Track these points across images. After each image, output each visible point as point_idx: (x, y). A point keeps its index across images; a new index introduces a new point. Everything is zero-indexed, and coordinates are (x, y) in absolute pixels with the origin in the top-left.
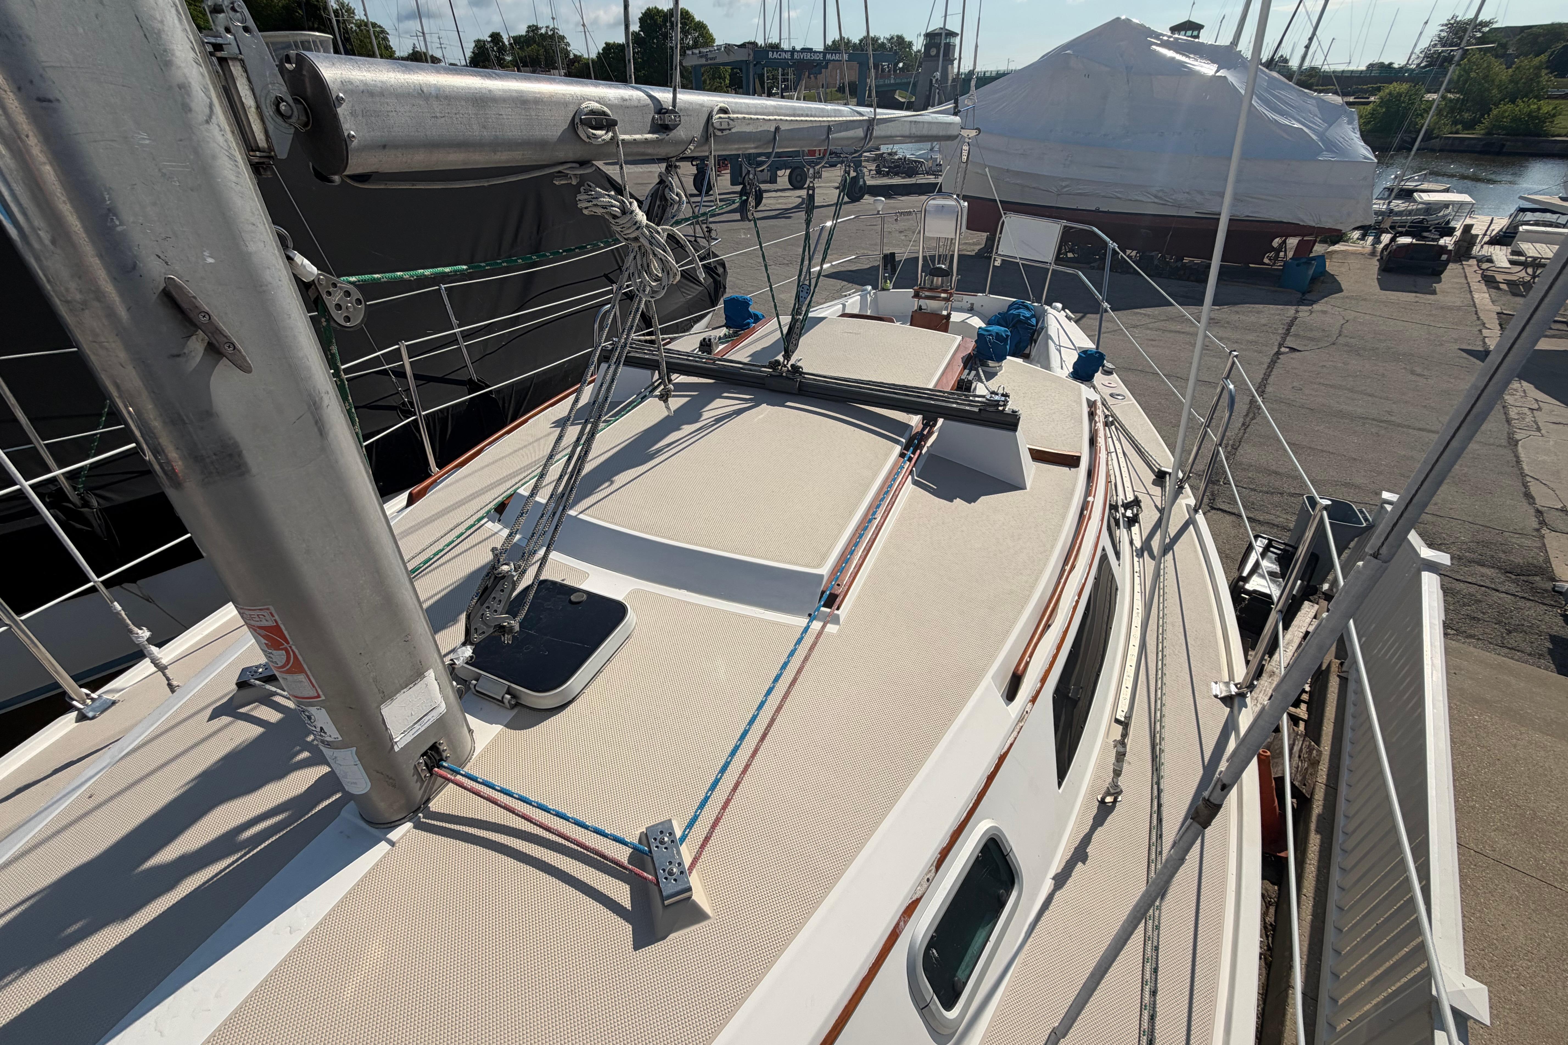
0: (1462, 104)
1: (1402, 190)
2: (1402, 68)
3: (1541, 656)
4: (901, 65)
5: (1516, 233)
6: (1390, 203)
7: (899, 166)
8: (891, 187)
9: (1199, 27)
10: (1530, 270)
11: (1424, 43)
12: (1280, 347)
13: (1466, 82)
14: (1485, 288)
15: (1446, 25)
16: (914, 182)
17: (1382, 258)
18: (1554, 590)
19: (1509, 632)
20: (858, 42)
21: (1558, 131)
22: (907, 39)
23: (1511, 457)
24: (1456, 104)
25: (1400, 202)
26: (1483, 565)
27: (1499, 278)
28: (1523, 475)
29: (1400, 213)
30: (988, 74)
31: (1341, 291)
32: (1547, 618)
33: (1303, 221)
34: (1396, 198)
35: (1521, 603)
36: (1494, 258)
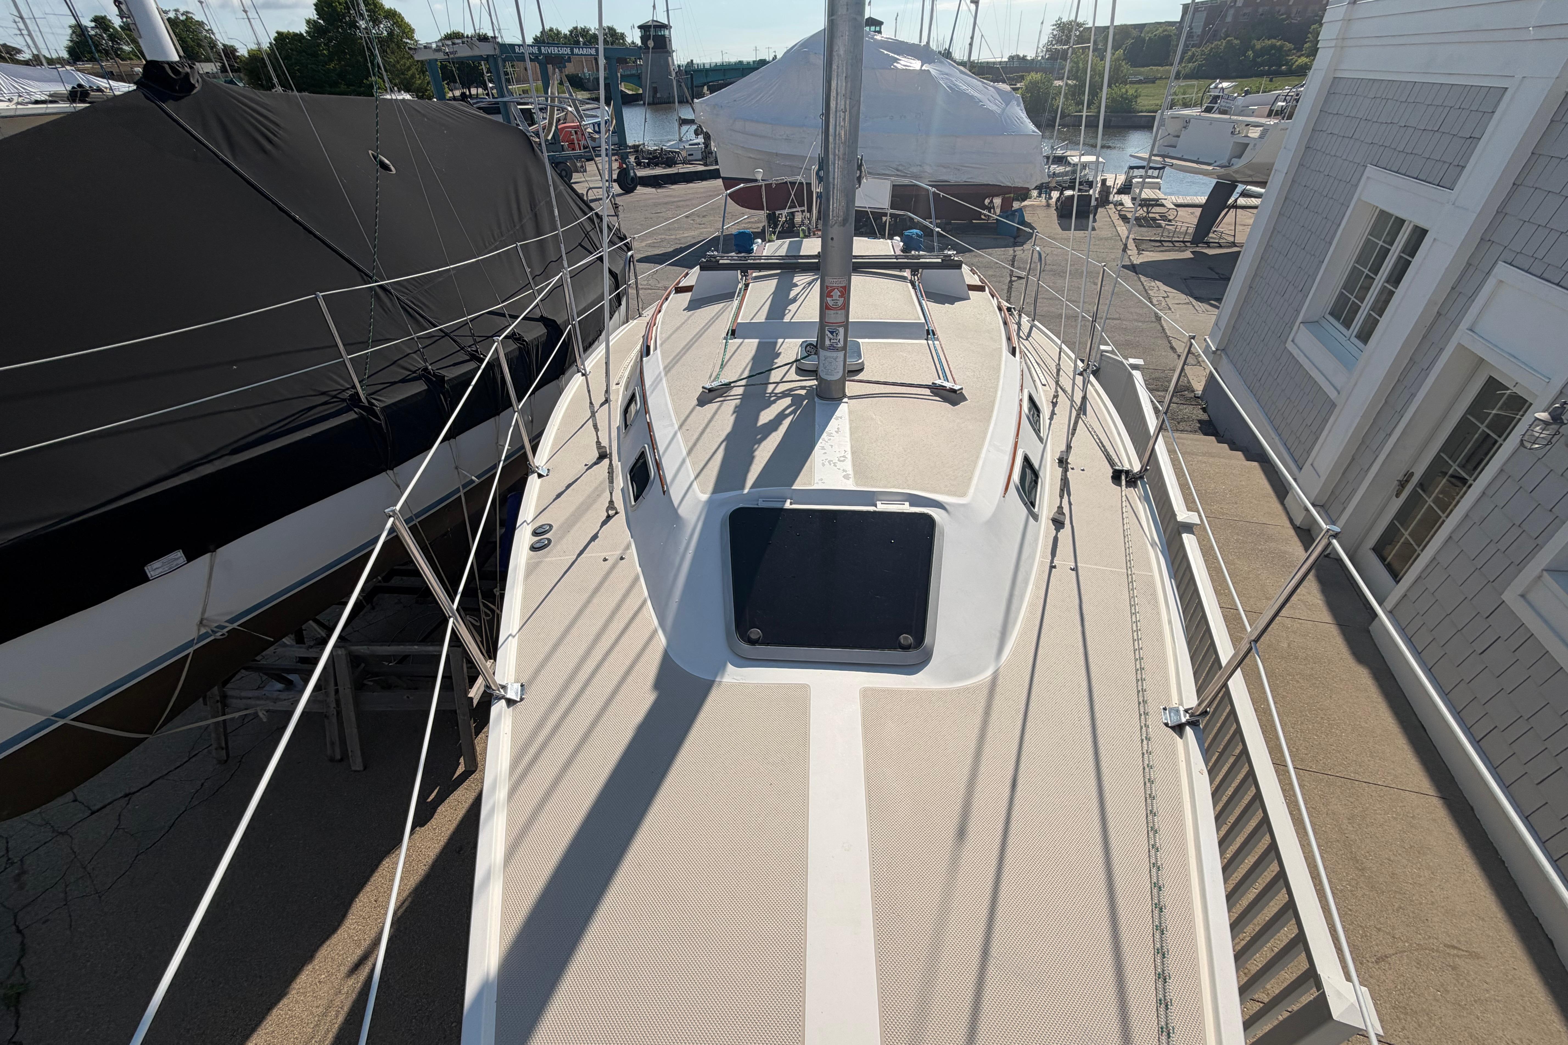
0: (1079, 89)
1: (1055, 157)
2: (1033, 60)
3: (1196, 431)
5: (1131, 185)
6: (1049, 167)
7: (656, 157)
8: (655, 177)
9: (880, 23)
10: (1145, 209)
11: (1044, 40)
12: (1011, 278)
13: (1077, 72)
14: (1122, 224)
15: (1056, 25)
16: (676, 171)
17: (1057, 208)
18: (1195, 397)
19: (1179, 423)
20: (568, 33)
21: (1140, 108)
22: (619, 30)
23: (1159, 327)
24: (1075, 89)
25: (1056, 166)
26: (1159, 391)
27: (1129, 215)
28: (1168, 337)
29: (1059, 175)
30: (707, 66)
31: (1037, 233)
32: (1195, 412)
33: (1003, 183)
34: (1052, 164)
35: (1181, 407)
36: (1124, 201)
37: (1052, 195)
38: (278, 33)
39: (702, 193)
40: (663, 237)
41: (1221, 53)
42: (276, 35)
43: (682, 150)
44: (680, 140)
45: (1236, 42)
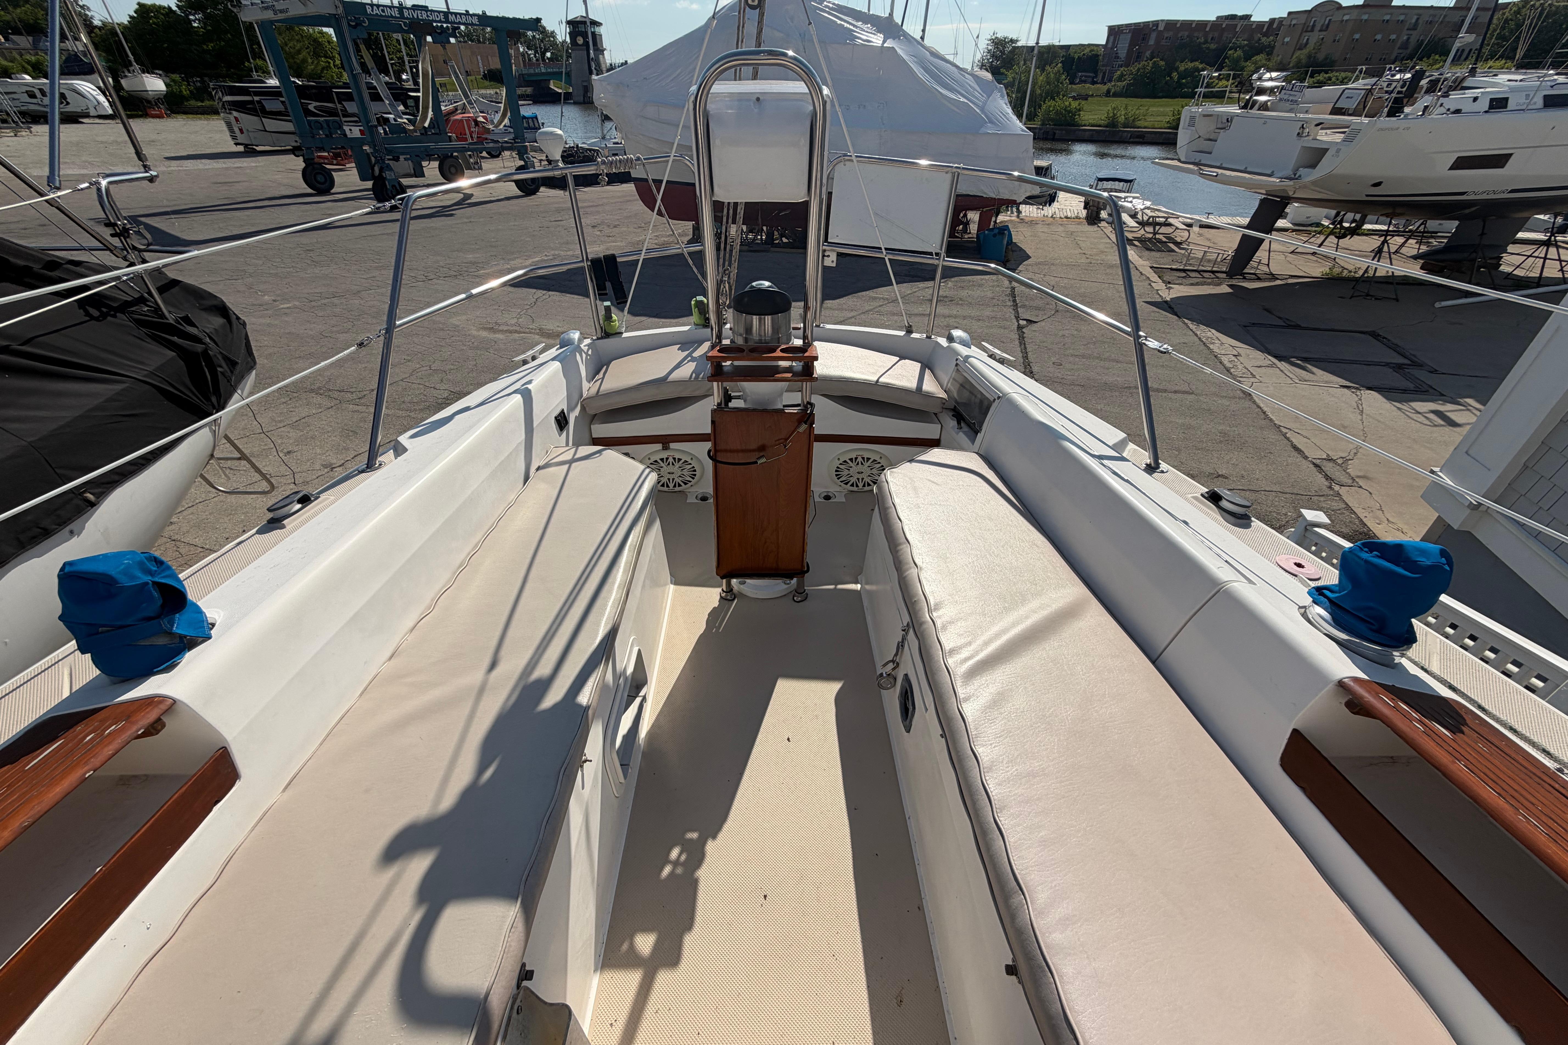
4: (548, 55)
7: (573, 155)
12: (1018, 321)
15: (991, 40)
21: (1084, 123)
23: (1256, 409)
28: (1277, 426)
31: (1029, 257)
37: (1020, 208)
38: (139, 4)
39: (619, 197)
40: (557, 252)
41: (1148, 73)
42: (137, 7)
43: (602, 148)
44: (604, 138)
45: (1162, 63)
